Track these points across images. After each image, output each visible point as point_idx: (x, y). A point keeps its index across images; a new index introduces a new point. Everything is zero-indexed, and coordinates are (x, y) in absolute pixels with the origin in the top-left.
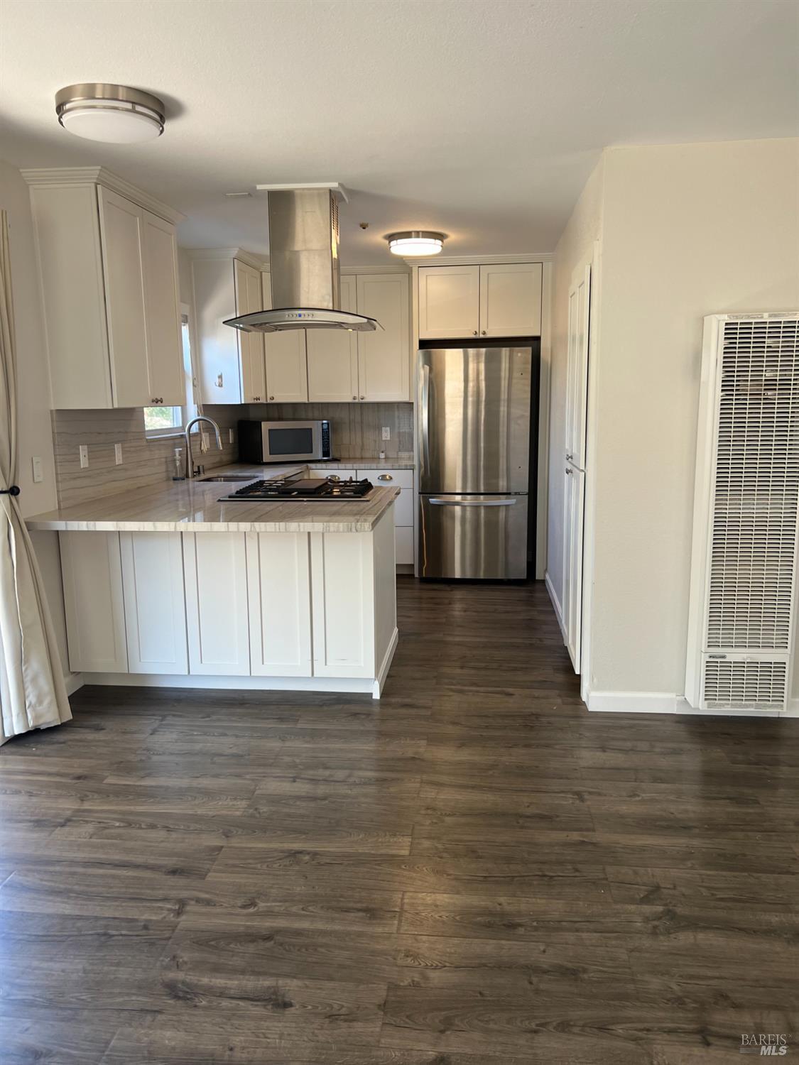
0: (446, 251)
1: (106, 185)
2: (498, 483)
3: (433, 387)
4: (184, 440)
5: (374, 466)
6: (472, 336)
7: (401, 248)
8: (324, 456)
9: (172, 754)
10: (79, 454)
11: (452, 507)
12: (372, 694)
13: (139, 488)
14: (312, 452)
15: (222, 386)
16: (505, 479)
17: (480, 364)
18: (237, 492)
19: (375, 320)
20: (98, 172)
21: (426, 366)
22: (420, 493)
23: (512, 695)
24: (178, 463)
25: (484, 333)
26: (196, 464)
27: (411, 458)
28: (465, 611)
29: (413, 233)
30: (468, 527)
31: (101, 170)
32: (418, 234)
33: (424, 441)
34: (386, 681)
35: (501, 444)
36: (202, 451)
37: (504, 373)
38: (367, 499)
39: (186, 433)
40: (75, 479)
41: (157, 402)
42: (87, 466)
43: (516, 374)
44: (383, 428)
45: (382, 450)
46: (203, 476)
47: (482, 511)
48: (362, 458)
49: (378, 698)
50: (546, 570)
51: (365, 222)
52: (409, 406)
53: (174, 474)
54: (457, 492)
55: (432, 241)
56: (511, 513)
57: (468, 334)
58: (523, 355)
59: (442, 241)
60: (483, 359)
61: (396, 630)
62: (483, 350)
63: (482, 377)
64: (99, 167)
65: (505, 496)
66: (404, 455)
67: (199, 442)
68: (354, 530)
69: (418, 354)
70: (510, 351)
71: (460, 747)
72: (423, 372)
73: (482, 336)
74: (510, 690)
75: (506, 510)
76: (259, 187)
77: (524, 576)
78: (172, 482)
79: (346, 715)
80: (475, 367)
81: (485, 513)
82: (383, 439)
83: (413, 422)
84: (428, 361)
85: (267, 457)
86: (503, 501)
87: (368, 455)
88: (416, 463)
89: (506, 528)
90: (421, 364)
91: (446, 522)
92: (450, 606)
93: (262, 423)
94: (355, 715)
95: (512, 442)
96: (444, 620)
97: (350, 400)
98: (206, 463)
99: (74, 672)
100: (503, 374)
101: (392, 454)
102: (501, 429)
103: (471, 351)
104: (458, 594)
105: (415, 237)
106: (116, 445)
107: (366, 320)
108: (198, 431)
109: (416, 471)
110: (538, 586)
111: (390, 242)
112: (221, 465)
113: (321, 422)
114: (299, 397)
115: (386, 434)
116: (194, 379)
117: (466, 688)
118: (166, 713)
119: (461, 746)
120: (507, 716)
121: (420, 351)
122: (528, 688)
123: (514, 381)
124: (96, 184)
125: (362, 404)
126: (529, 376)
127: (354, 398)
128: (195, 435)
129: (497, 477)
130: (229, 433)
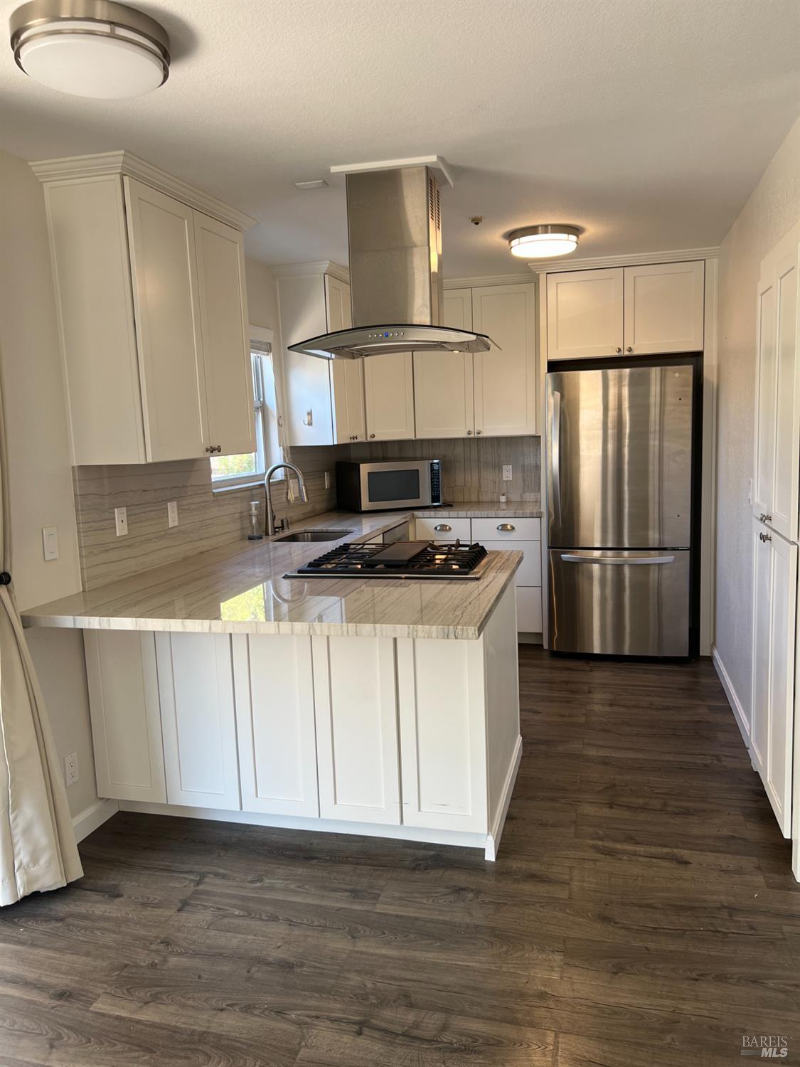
0: (581, 251)
1: (136, 177)
2: (647, 535)
3: (565, 419)
4: (263, 490)
5: (492, 513)
6: (615, 354)
7: (525, 249)
8: (433, 502)
9: (196, 954)
10: (114, 519)
11: (589, 565)
12: (484, 850)
13: (201, 553)
14: (419, 498)
15: (311, 424)
16: (657, 531)
17: (623, 388)
18: (310, 565)
19: (487, 337)
20: (122, 158)
21: (556, 392)
22: (549, 548)
23: (687, 863)
24: (254, 521)
25: (630, 350)
26: (279, 516)
27: (538, 502)
28: (611, 705)
29: (540, 228)
30: (609, 591)
31: (124, 155)
32: (546, 229)
33: (554, 484)
34: (504, 827)
35: (651, 488)
36: (288, 501)
37: (654, 399)
38: (477, 576)
39: (265, 482)
40: (107, 551)
41: (215, 450)
42: (126, 532)
43: (670, 399)
44: (504, 467)
45: (503, 492)
46: (287, 533)
47: (627, 571)
48: (479, 502)
49: (493, 859)
50: (714, 644)
51: (478, 215)
52: (535, 441)
53: (249, 533)
54: (595, 546)
55: (564, 236)
56: (666, 573)
57: (609, 352)
58: (681, 376)
59: (578, 237)
60: (626, 382)
61: (519, 739)
62: (627, 371)
63: (626, 404)
64: (123, 152)
65: (657, 552)
66: (529, 497)
67: (285, 491)
68: (452, 635)
69: (546, 378)
70: (661, 370)
71: (615, 973)
72: (552, 400)
73: (626, 353)
74: (685, 853)
75: (659, 568)
76: (334, 169)
77: (686, 654)
78: (247, 542)
79: (447, 891)
80: (617, 392)
81: (631, 573)
82: (505, 479)
83: (540, 458)
84: (559, 386)
85: (366, 504)
86: (654, 558)
87: (486, 497)
88: (544, 509)
89: (659, 592)
90: (550, 390)
91: (582, 581)
92: (591, 696)
93: (361, 465)
94: (459, 890)
95: (666, 484)
96: (583, 720)
97: (463, 435)
98: (293, 514)
99: (102, 799)
100: (652, 400)
101: (515, 497)
102: (651, 468)
103: (612, 373)
104: (601, 675)
105: (542, 233)
106: (168, 504)
107: (473, 337)
108: (283, 478)
109: (544, 520)
110: (703, 666)
111: (510, 242)
112: (313, 515)
113: (431, 461)
114: (405, 434)
115: (507, 473)
116: (279, 418)
117: (618, 846)
118: (208, 869)
119: (618, 970)
120: (683, 908)
121: (549, 374)
122: (711, 851)
123: (668, 408)
124: (122, 175)
125: (479, 439)
126: (689, 401)
127: (469, 433)
128: (280, 482)
129: (646, 528)
130: (324, 477)
